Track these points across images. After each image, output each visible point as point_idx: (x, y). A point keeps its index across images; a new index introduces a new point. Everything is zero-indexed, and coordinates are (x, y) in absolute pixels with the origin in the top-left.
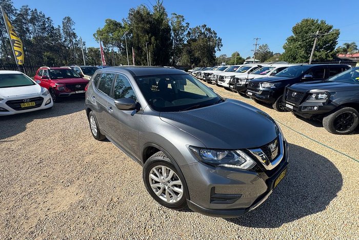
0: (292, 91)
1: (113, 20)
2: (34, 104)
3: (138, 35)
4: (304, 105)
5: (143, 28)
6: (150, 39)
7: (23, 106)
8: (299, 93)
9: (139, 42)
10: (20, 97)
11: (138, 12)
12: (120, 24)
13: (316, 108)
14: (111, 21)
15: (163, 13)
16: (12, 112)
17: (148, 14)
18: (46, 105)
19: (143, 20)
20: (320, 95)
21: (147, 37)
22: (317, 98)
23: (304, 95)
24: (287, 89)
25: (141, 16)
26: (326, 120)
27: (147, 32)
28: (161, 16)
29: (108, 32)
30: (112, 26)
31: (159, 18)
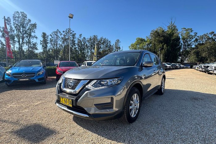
1: (140, 38)
3: (155, 44)
5: (158, 40)
6: (163, 46)
9: (155, 48)
11: (156, 32)
12: (144, 40)
14: (139, 39)
15: (174, 29)
17: (163, 31)
19: (159, 36)
21: (161, 45)
25: (158, 33)
27: (161, 42)
28: (172, 31)
29: (137, 45)
30: (139, 41)
31: (171, 33)
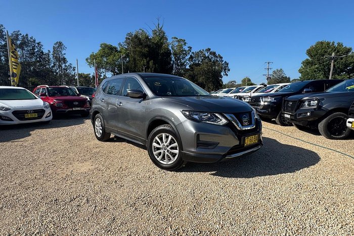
0: (289, 101)
1: (108, 44)
2: (36, 115)
3: (135, 59)
4: (298, 112)
5: (140, 52)
6: (148, 63)
7: (26, 116)
8: (294, 102)
9: (136, 66)
10: (25, 108)
11: (136, 36)
12: (115, 49)
13: (308, 114)
14: (106, 46)
15: (162, 37)
16: (16, 121)
17: (147, 37)
18: (46, 117)
19: (141, 44)
20: (312, 102)
21: (145, 62)
22: (309, 105)
23: (297, 103)
25: (139, 40)
26: (321, 126)
27: (144, 55)
28: (160, 40)
29: (102, 56)
30: (107, 50)
31: (158, 42)
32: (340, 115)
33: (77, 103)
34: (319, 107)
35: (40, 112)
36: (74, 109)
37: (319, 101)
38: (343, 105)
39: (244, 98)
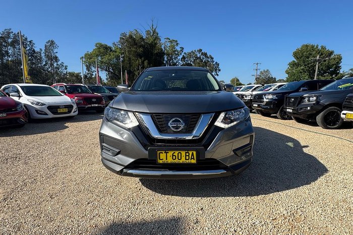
0: (290, 98)
1: (103, 43)
2: (66, 110)
3: (130, 59)
4: (300, 107)
5: (135, 52)
6: (143, 62)
7: (60, 111)
8: (296, 98)
9: (130, 66)
10: (57, 104)
11: (131, 37)
12: (110, 48)
13: (309, 108)
14: (101, 45)
15: (157, 38)
16: (51, 115)
17: (142, 38)
18: (74, 112)
19: (136, 44)
20: (311, 98)
21: (140, 61)
22: (309, 101)
23: (299, 99)
24: (286, 98)
25: (134, 40)
26: (319, 118)
27: (139, 56)
28: (154, 40)
29: (97, 56)
30: (102, 50)
31: (152, 42)
32: (335, 109)
33: (95, 100)
34: (318, 102)
35: (69, 107)
36: (93, 105)
37: (317, 97)
38: (336, 101)
39: (246, 96)
